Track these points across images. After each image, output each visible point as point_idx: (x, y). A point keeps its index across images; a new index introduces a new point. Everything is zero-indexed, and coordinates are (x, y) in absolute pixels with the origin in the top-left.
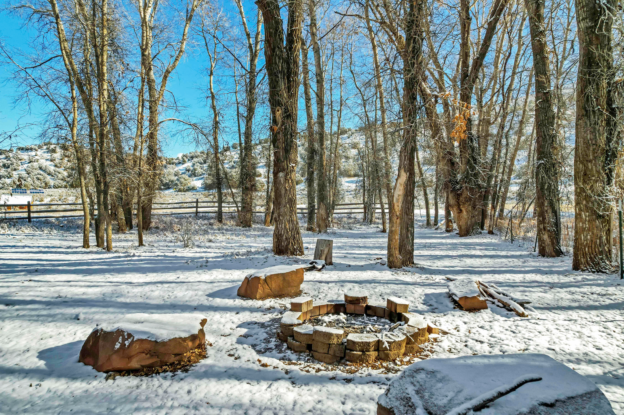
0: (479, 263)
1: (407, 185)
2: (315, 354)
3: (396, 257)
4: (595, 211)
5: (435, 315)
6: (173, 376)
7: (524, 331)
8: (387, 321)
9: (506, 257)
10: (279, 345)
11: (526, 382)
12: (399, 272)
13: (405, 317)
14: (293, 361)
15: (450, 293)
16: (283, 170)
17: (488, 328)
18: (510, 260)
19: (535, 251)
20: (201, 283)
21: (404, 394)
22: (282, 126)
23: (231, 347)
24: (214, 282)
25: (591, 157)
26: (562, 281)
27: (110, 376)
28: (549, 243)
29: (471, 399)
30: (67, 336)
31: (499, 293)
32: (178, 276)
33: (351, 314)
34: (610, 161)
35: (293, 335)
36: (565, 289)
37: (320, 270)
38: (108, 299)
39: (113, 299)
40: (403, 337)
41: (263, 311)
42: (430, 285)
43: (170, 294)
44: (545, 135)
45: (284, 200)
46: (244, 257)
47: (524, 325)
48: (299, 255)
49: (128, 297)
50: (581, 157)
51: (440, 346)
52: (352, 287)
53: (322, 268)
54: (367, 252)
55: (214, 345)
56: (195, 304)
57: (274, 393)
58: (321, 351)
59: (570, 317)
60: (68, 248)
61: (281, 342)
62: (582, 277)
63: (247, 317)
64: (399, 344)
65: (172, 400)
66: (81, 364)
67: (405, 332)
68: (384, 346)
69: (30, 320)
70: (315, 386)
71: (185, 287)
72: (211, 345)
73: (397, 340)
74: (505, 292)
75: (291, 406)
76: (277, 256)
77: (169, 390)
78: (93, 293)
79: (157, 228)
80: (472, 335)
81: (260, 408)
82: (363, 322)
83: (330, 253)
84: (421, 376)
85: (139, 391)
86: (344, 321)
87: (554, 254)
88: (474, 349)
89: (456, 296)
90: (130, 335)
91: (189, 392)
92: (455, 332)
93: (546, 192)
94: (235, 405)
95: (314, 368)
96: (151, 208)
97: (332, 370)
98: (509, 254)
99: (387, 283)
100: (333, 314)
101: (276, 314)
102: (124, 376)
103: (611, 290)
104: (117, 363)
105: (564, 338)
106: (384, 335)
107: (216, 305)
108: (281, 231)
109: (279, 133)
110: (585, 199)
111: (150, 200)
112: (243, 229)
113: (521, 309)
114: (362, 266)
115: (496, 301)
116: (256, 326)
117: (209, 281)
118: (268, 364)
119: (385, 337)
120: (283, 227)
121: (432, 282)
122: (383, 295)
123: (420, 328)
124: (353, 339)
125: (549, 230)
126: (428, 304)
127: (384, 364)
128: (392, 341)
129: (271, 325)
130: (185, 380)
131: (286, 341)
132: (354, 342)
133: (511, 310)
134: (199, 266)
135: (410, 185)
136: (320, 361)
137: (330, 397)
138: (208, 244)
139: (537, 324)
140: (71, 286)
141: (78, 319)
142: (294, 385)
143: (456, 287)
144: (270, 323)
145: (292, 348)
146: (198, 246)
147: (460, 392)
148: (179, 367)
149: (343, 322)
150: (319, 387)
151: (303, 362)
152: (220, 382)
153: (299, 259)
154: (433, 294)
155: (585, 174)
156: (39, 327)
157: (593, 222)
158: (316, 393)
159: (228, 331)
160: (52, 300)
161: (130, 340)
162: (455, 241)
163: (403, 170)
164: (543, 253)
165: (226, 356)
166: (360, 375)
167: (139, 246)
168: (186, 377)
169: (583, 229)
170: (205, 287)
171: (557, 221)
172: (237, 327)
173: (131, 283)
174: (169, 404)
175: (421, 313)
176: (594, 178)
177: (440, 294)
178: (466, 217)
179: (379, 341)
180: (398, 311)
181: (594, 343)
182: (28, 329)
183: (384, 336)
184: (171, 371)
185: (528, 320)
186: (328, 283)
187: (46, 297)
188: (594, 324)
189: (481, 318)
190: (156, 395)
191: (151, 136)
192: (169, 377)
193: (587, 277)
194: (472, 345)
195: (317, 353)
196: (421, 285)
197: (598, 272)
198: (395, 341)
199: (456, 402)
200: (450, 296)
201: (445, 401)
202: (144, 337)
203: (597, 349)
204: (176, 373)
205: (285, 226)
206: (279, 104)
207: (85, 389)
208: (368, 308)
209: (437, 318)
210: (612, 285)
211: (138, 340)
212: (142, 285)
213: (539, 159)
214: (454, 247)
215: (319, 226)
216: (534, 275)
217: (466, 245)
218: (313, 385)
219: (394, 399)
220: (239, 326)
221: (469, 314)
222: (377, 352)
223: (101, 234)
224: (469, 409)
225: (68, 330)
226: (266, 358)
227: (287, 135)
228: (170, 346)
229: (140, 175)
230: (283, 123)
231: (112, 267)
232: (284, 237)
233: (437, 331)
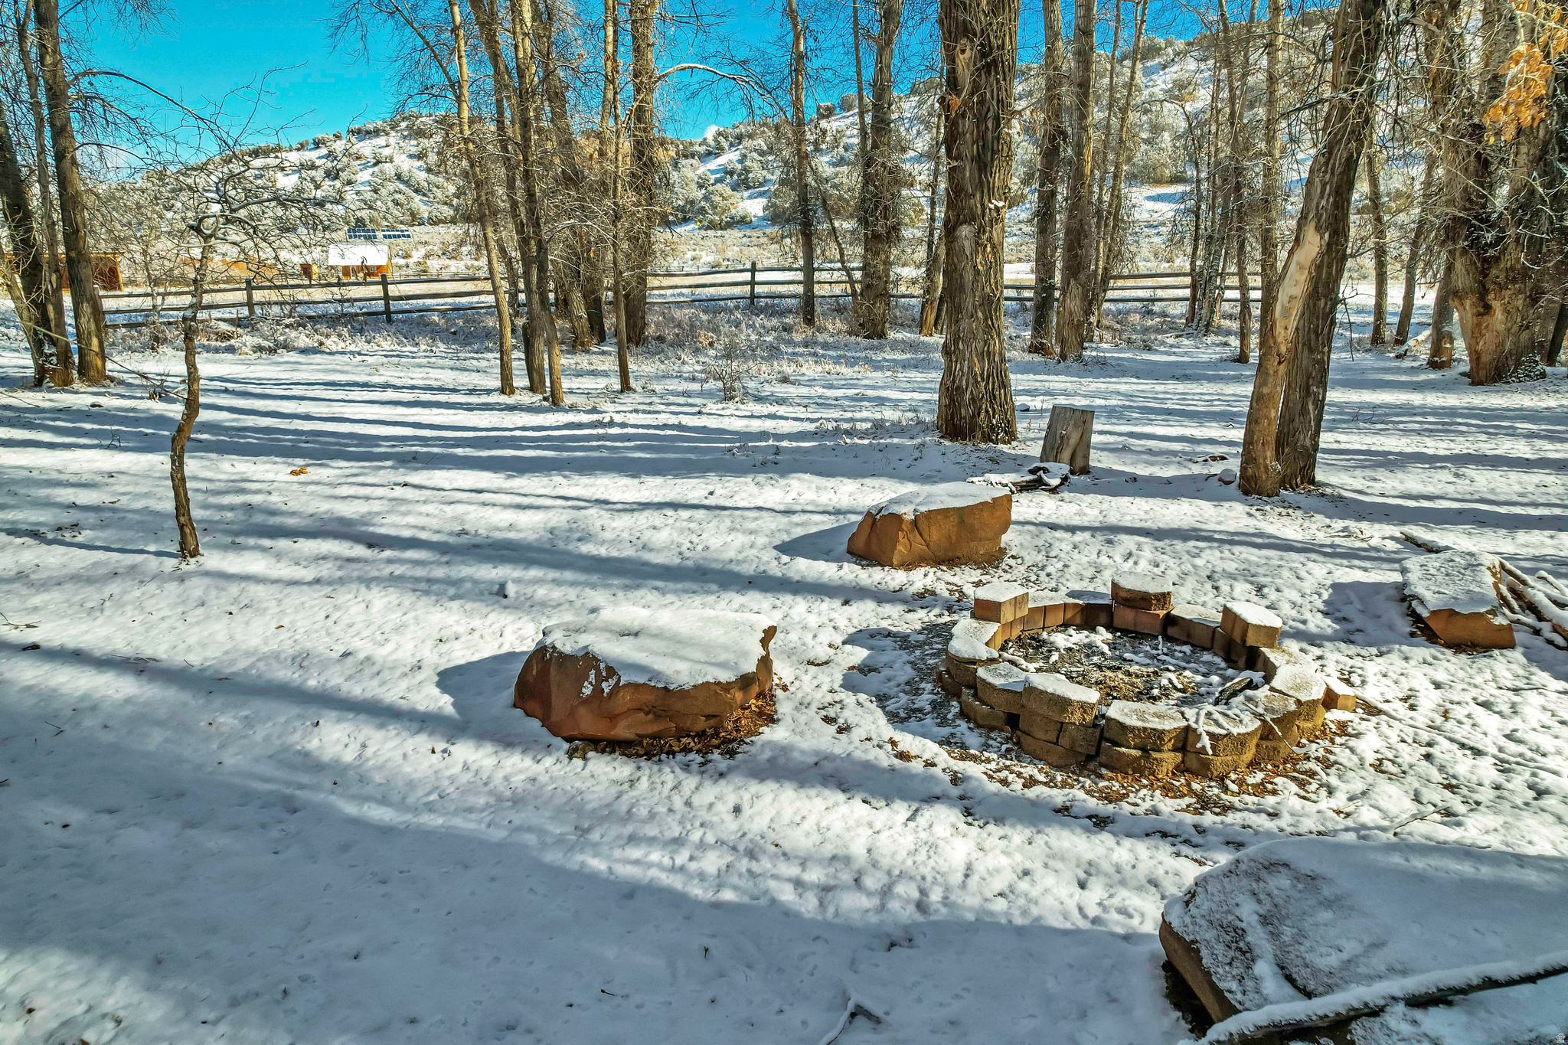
0: (1517, 488)
1: (1319, 268)
2: (1027, 741)
3: (1266, 467)
5: (1353, 650)
6: (702, 764)
8: (1218, 660)
10: (941, 705)
12: (1268, 508)
13: (1267, 660)
14: (972, 751)
15: (1407, 592)
16: (971, 219)
17: (1505, 708)
20: (764, 513)
21: (1230, 918)
22: (972, 94)
23: (829, 698)
24: (794, 512)
27: (576, 750)
29: (1404, 970)
30: (488, 638)
32: (711, 488)
33: (1125, 632)
35: (976, 686)
37: (1054, 490)
38: (561, 545)
39: (571, 547)
40: (1251, 725)
41: (905, 602)
42: (1351, 555)
43: (695, 539)
45: (970, 300)
46: (866, 442)
48: (1005, 443)
49: (603, 542)
51: (1352, 750)
52: (1133, 548)
53: (1061, 484)
54: (1187, 432)
55: (792, 689)
56: (748, 569)
57: (923, 835)
58: (1040, 735)
60: (471, 392)
61: (946, 697)
63: (867, 615)
64: (1241, 741)
65: (702, 825)
66: (519, 712)
67: (1260, 710)
68: (1199, 745)
69: (415, 590)
70: (1019, 828)
71: (728, 522)
72: (785, 688)
73: (1235, 731)
75: (959, 877)
76: (947, 443)
77: (696, 800)
78: (528, 525)
79: (661, 339)
80: (1450, 725)
81: (889, 873)
82: (1153, 657)
83: (1084, 445)
84: (1280, 883)
85: (634, 793)
86: (1106, 649)
88: (1451, 772)
89: (1422, 602)
90: (611, 671)
91: (737, 810)
92: (1401, 709)
94: (834, 858)
95: (1019, 775)
97: (1064, 785)
99: (1232, 543)
100: (1080, 628)
101: (936, 611)
102: (603, 752)
104: (589, 724)
106: (1203, 713)
107: (797, 578)
108: (961, 380)
109: (963, 116)
112: (865, 342)
114: (1168, 481)
115: (1545, 627)
116: (888, 641)
117: (782, 508)
118: (913, 753)
119: (1204, 720)
120: (966, 369)
121: (1358, 544)
122: (1216, 576)
123: (1303, 699)
124: (1121, 719)
126: (1339, 615)
127: (1196, 786)
128: (1223, 732)
129: (925, 643)
130: (729, 777)
131: (958, 695)
132: (1123, 727)
134: (758, 464)
135: (1330, 266)
136: (1036, 757)
137: (1051, 863)
138: (781, 390)
140: (484, 504)
141: (506, 596)
142: (970, 819)
143: (1427, 576)
144: (922, 637)
145: (972, 715)
146: (759, 399)
148: (715, 742)
149: (1103, 654)
150: (1028, 832)
151: (995, 756)
152: (803, 792)
153: (1003, 453)
154: (1356, 586)
156: (433, 609)
158: (1019, 849)
159: (822, 652)
160: (451, 540)
161: (612, 682)
162: (1451, 400)
163: (1312, 225)
165: (818, 723)
166: (1131, 809)
167: (622, 391)
168: (730, 769)
170: (773, 526)
172: (844, 643)
173: (606, 502)
174: (696, 836)
175: (1314, 640)
177: (1377, 587)
178: (1501, 327)
179: (1187, 729)
180: (1250, 642)
182: (413, 614)
183: (1202, 718)
184: (698, 752)
186: (1072, 529)
187: (438, 532)
189: (1489, 677)
190: (670, 810)
191: (640, 114)
192: (695, 767)
194: (1447, 756)
195: (1029, 739)
196: (1326, 554)
198: (1229, 735)
200: (1404, 596)
202: (641, 680)
204: (710, 757)
205: (971, 368)
206: (966, 31)
207: (529, 774)
208: (1171, 620)
209: (1358, 662)
211: (629, 685)
212: (633, 510)
214: (1447, 422)
215: (1062, 342)
217: (1484, 418)
218: (1013, 826)
219: (1203, 922)
220: (850, 640)
221: (1454, 659)
222: (1179, 755)
223: (536, 362)
224: (1395, 998)
225: (487, 624)
226: (910, 737)
227: (986, 119)
228: (695, 698)
229: (617, 218)
230: (975, 88)
231: (565, 454)
232: (968, 396)
233: (1350, 703)
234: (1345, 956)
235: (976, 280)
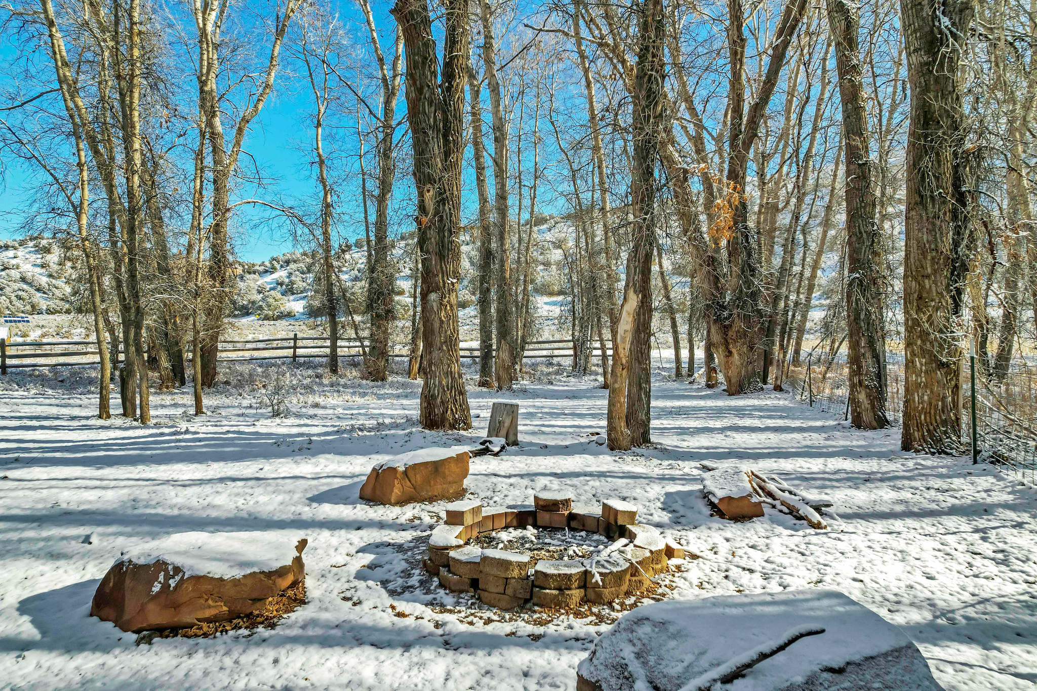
0: (757, 441)
1: (638, 314)
2: (484, 595)
3: (622, 432)
4: (935, 356)
5: (680, 527)
6: (249, 636)
7: (818, 551)
8: (602, 538)
9: (800, 430)
10: (426, 581)
11: (802, 636)
12: (625, 456)
13: (630, 532)
14: (449, 607)
15: (705, 491)
16: (437, 289)
17: (763, 547)
18: (805, 435)
19: (846, 420)
20: (297, 480)
21: (618, 659)
22: (435, 216)
23: (347, 586)
24: (320, 478)
25: (929, 270)
26: (884, 469)
27: (143, 638)
28: (867, 406)
29: (718, 665)
30: (71, 573)
31: (783, 491)
32: (261, 467)
33: (545, 528)
34: (958, 276)
35: (448, 564)
36: (888, 483)
37: (496, 454)
40: (625, 566)
41: (401, 525)
42: (673, 479)
43: (248, 497)
44: (860, 233)
45: (438, 339)
46: (373, 433)
47: (820, 542)
48: (464, 430)
50: (914, 268)
51: (685, 579)
52: (547, 484)
53: (501, 451)
54: (576, 423)
56: (287, 516)
57: (415, 660)
58: (494, 590)
59: (891, 527)
60: (73, 418)
61: (430, 576)
62: (914, 461)
63: (374, 536)
64: (619, 576)
65: (247, 675)
66: (95, 619)
67: (629, 557)
68: (594, 581)
71: (272, 487)
73: (615, 570)
74: (792, 489)
75: (441, 681)
76: (427, 431)
77: (243, 660)
79: (227, 383)
80: (737, 559)
81: (391, 686)
82: (563, 541)
83: (514, 425)
84: (645, 630)
85: (192, 661)
86: (533, 539)
87: (874, 424)
88: (739, 583)
89: (714, 495)
90: (177, 570)
91: (276, 661)
92: (710, 555)
93: (863, 324)
94: (350, 682)
95: (481, 618)
96: (216, 349)
97: (511, 620)
98: (804, 425)
99: (605, 476)
100: (516, 528)
101: (422, 529)
102: (167, 637)
103: (957, 482)
104: (156, 616)
105: (878, 561)
106: (594, 562)
107: (323, 516)
108: (434, 390)
109: (430, 228)
110: (920, 337)
111: (214, 338)
112: (372, 384)
113: (816, 517)
114: (567, 447)
115: (777, 503)
116: (389, 549)
117: (311, 476)
118: (407, 613)
119: (596, 566)
120: (437, 383)
121: (678, 472)
122: (598, 495)
123: (654, 550)
124: (544, 571)
125: (867, 387)
126: (670, 509)
127: (595, 610)
128: (608, 571)
129: (414, 547)
130: (269, 641)
131: (437, 574)
132: (545, 575)
133: (800, 518)
134: (296, 450)
135: (644, 315)
136: (491, 606)
137: (504, 664)
138: (312, 412)
139: (839, 539)
140: (72, 488)
141: (90, 543)
142: (448, 647)
143: (716, 481)
144: (412, 545)
145: (447, 585)
146: (298, 416)
147: (702, 653)
148: (260, 620)
149: (532, 542)
151: (464, 609)
153: (463, 436)
154: (678, 493)
155: (920, 298)
157: (933, 374)
158: (482, 659)
159: (341, 559)
161: (177, 578)
162: (720, 403)
163: (632, 290)
164: (858, 423)
165: (339, 601)
166: (555, 628)
167: (196, 415)
168: (270, 636)
169: (918, 385)
170: (305, 487)
171: (879, 372)
172: (357, 552)
174: (242, 682)
175: (657, 525)
176: (933, 304)
177: (690, 493)
178: (738, 363)
179: (586, 572)
180: (620, 522)
181: (923, 569)
183: (594, 564)
184: (246, 628)
185: (825, 533)
186: (509, 476)
188: (928, 538)
189: (753, 532)
190: (221, 668)
191: (217, 229)
192: (243, 638)
193: (923, 462)
194: (736, 575)
195: (486, 594)
196: (660, 479)
197: (940, 453)
198: (611, 573)
199: (696, 669)
200: (705, 495)
201: (679, 668)
202: (201, 572)
203: (928, 578)
204: (255, 630)
205: (440, 382)
206: (430, 180)
207: (100, 662)
208: (572, 517)
209: (683, 533)
210: (959, 475)
211: (192, 577)
212: (199, 484)
213: (851, 271)
214: (719, 413)
215: (499, 379)
216: (840, 459)
217: (737, 411)
218: (476, 648)
219: (602, 667)
220: (362, 550)
221: (734, 526)
222: (582, 590)
223: (130, 395)
224: (715, 680)
225: (73, 562)
226: (404, 603)
227: (444, 232)
228: (245, 585)
229: (197, 295)
230: (436, 213)
231: (149, 452)
232: (439, 400)
233: (681, 554)
234: (685, 664)
235: (441, 327)
